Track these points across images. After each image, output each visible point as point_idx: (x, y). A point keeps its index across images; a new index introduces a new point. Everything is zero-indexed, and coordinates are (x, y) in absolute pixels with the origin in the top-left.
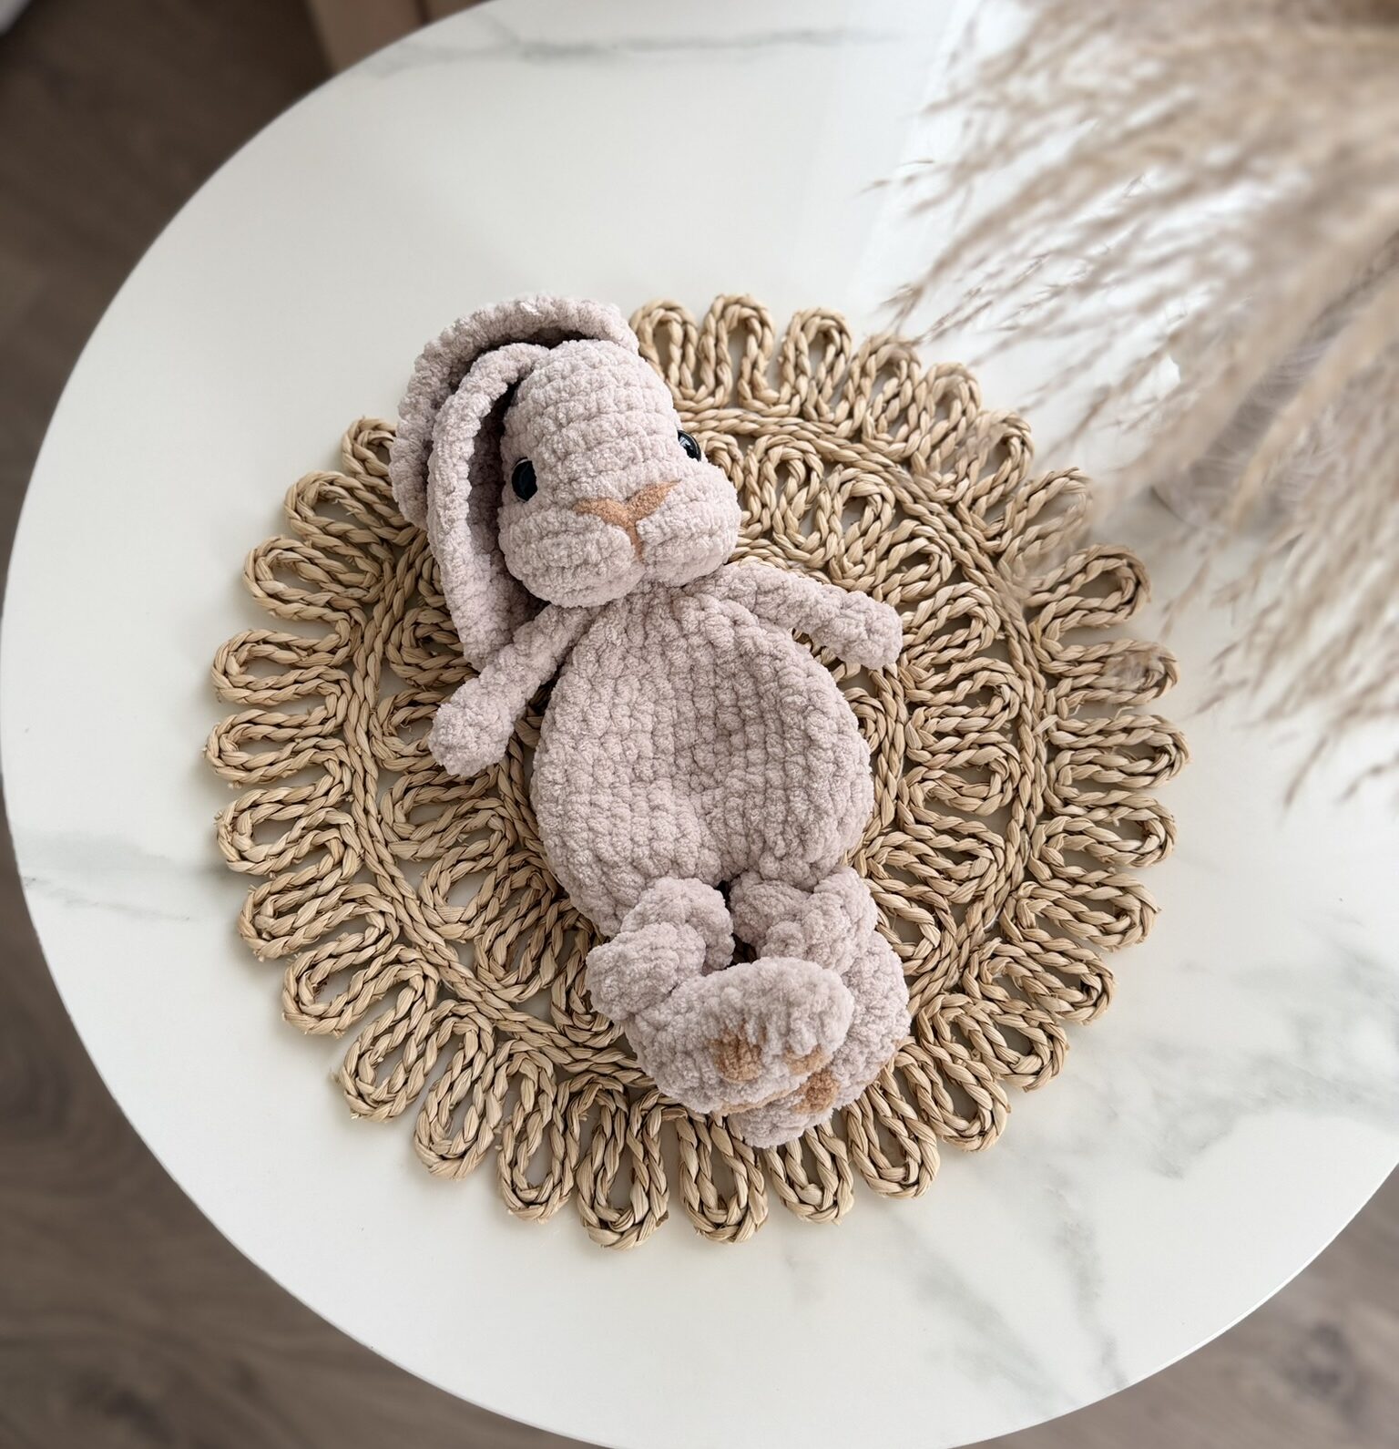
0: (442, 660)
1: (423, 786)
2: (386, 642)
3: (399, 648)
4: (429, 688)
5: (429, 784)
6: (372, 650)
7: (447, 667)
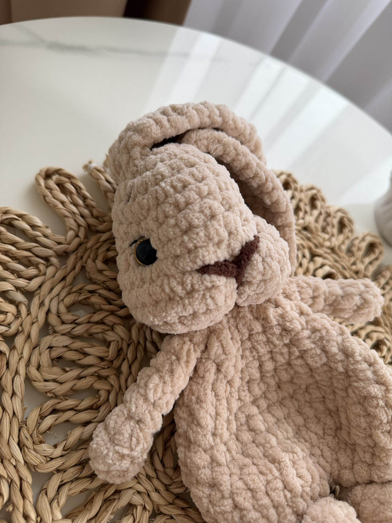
0: (74, 373)
1: (72, 481)
2: (28, 364)
3: (38, 368)
4: (66, 396)
5: (77, 479)
6: (17, 373)
7: (79, 378)
